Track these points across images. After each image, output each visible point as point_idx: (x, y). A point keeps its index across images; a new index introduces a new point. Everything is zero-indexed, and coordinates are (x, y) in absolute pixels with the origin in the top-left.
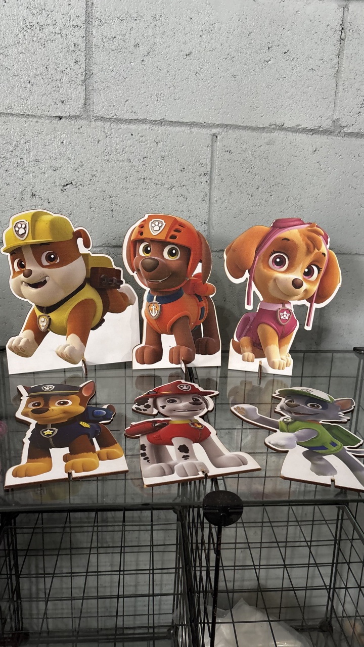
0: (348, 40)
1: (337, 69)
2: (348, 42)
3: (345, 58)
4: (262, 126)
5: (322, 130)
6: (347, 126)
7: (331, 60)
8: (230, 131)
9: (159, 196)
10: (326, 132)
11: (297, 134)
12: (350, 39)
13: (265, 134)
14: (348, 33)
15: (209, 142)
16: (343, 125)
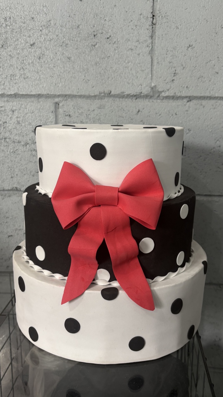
0: (158, 24)
1: (151, 47)
2: (159, 26)
3: (156, 38)
4: (93, 95)
5: (143, 96)
6: (163, 91)
7: (146, 41)
8: (69, 100)
9: (17, 151)
10: (147, 96)
11: (124, 99)
12: (160, 24)
13: (97, 101)
14: (158, 19)
15: (52, 108)
16: (160, 90)
